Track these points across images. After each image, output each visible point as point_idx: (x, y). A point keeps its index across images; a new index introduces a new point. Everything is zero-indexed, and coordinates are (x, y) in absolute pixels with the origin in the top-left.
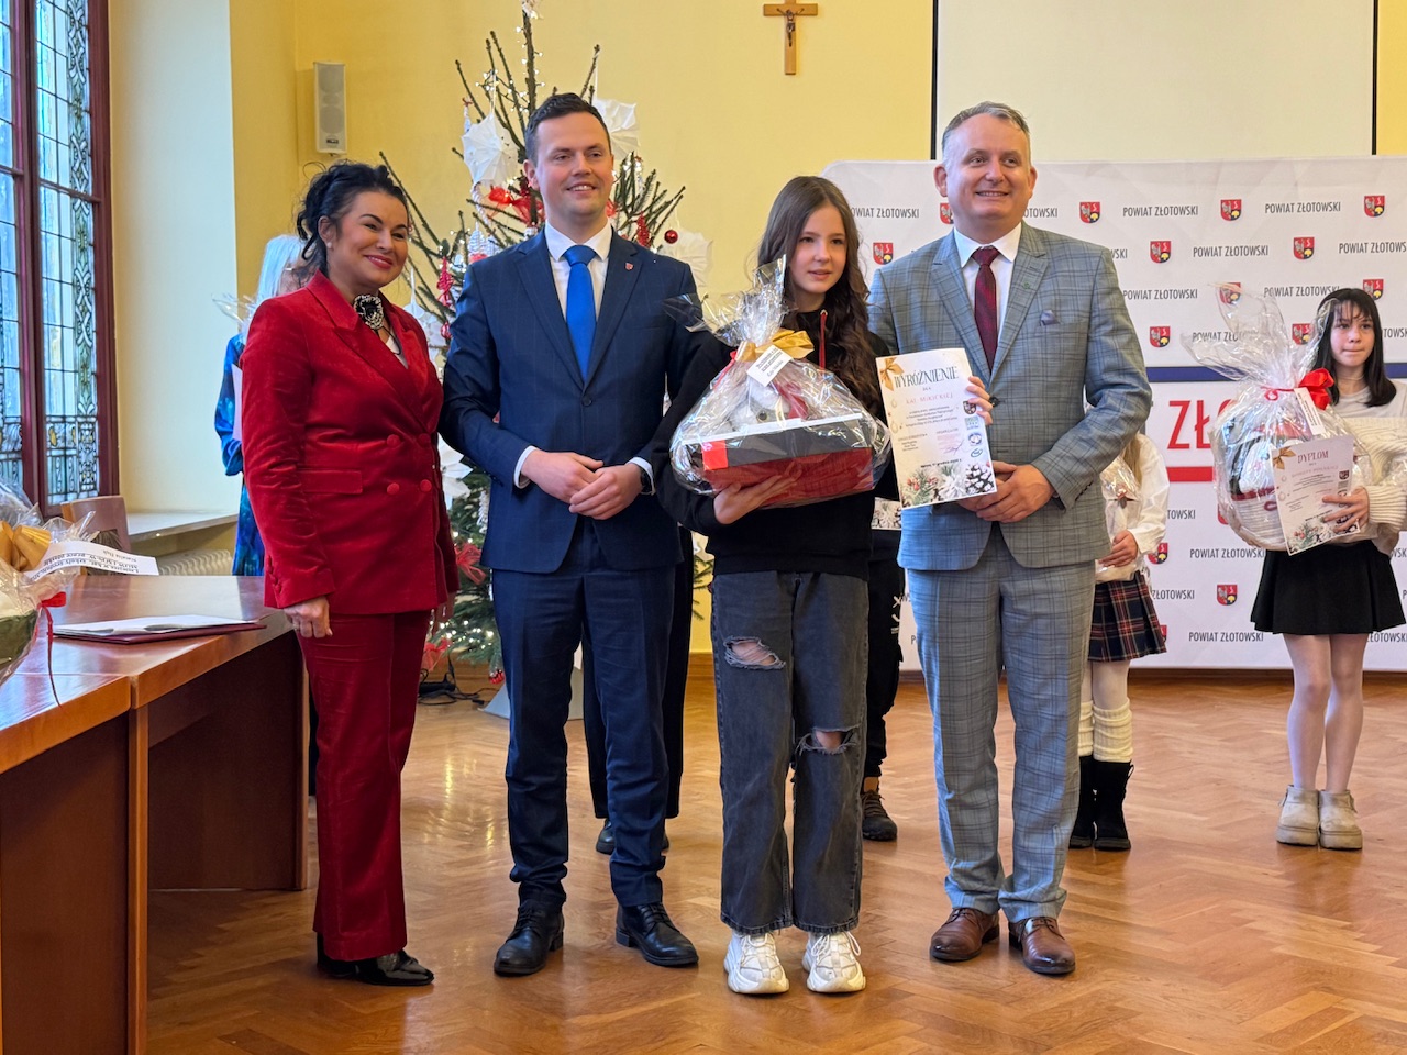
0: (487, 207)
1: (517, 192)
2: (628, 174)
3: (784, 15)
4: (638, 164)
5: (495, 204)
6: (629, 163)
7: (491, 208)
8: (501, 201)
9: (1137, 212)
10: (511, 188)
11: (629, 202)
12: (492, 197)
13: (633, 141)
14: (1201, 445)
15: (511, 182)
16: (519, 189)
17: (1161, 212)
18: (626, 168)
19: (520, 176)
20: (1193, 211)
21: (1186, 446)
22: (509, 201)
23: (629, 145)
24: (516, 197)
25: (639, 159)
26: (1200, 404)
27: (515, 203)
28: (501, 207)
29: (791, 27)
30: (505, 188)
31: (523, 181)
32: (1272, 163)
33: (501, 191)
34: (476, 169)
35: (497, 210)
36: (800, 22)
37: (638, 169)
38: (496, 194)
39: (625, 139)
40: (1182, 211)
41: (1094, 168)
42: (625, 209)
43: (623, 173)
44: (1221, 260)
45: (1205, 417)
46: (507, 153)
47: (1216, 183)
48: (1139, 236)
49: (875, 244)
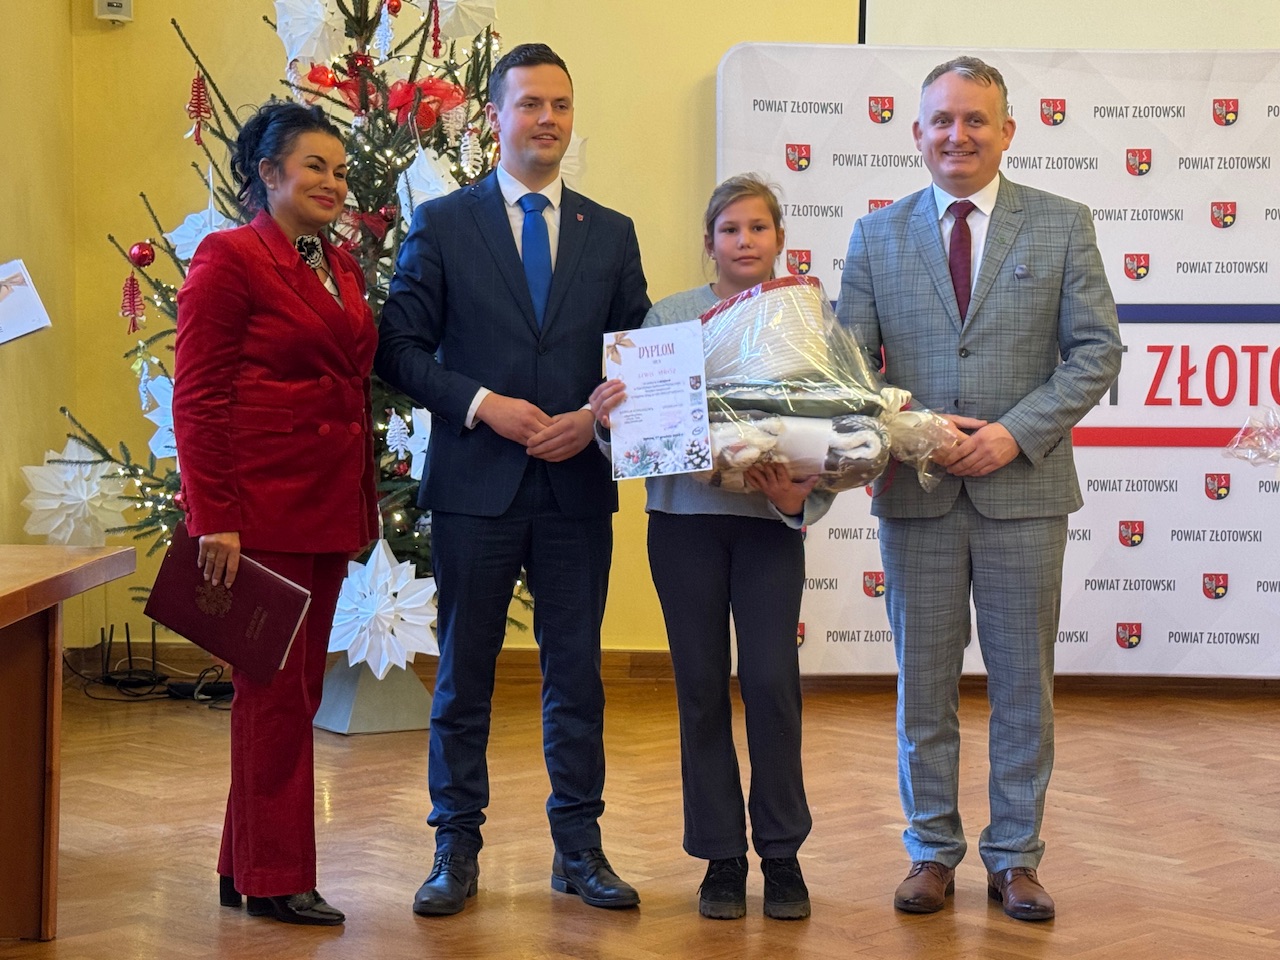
0: (306, 90)
1: (343, 71)
2: (483, 52)
4: (495, 41)
5: (315, 87)
6: (484, 40)
7: (311, 92)
8: (323, 83)
9: (1110, 112)
10: (336, 66)
11: (483, 87)
12: (312, 78)
13: (490, 13)
14: (1185, 400)
15: (337, 60)
16: (346, 68)
17: (1140, 113)
18: (480, 45)
19: (348, 52)
20: (1179, 112)
21: (1167, 402)
22: (334, 83)
23: (484, 17)
24: (343, 78)
25: (497, 35)
26: (1185, 350)
27: (341, 86)
28: (323, 90)
30: (330, 67)
31: (351, 58)
32: (1276, 55)
33: (324, 70)
34: (292, 44)
35: (318, 94)
37: (495, 47)
38: (317, 74)
39: (478, 10)
40: (1166, 112)
41: (1058, 58)
42: (478, 96)
43: (476, 53)
44: (1215, 175)
45: (1191, 366)
46: (333, 24)
47: (1208, 80)
48: (1112, 142)
49: (788, 146)
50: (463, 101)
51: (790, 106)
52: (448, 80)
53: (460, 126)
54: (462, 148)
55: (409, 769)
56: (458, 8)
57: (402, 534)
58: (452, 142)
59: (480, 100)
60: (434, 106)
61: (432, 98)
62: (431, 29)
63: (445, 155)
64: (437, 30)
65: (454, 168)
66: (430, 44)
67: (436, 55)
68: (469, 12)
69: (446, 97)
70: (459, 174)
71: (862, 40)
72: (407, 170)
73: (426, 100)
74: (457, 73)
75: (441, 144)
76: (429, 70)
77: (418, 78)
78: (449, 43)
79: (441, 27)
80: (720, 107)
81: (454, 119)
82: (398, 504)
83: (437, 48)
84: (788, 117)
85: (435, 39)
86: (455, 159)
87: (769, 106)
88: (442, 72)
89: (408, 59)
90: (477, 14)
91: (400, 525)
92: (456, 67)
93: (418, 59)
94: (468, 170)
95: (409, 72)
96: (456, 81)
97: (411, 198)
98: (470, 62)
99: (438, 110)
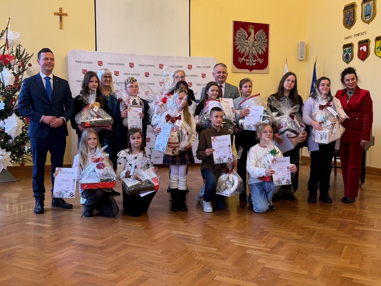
2: (19, 49)
3: (59, 15)
4: (21, 47)
6: (19, 47)
9: (142, 65)
11: (19, 56)
13: (20, 42)
17: (147, 66)
18: (18, 48)
20: (153, 66)
23: (18, 42)
25: (22, 46)
29: (61, 18)
32: (169, 57)
36: (63, 17)
37: (21, 48)
39: (17, 41)
40: (151, 66)
41: (132, 55)
42: (18, 58)
43: (17, 49)
44: (160, 77)
47: (158, 60)
48: (142, 71)
49: (82, 70)
50: (15, 59)
51: (82, 62)
52: (11, 54)
53: (14, 63)
54: (14, 68)
55: (7, 189)
56: (13, 40)
57: (3, 144)
58: (12, 67)
59: (18, 59)
60: (8, 60)
61: (7, 58)
62: (7, 44)
63: (11, 69)
64: (8, 44)
65: (12, 72)
66: (6, 47)
67: (8, 49)
68: (15, 41)
69: (11, 58)
70: (14, 73)
71: (96, 50)
72: (2, 72)
73: (6, 58)
74: (13, 53)
75: (10, 67)
76: (6, 53)
77: (4, 54)
78: (12, 47)
79: (8, 43)
80: (68, 61)
81: (12, 62)
82: (2, 138)
83: (8, 48)
84: (82, 64)
85: (8, 46)
86: (13, 70)
87: (78, 62)
88: (9, 53)
89: (2, 50)
90: (17, 42)
91: (3, 142)
92: (13, 52)
93: (4, 50)
94: (15, 72)
95: (3, 52)
96: (13, 55)
97: (3, 77)
98: (16, 51)
99: (10, 60)
